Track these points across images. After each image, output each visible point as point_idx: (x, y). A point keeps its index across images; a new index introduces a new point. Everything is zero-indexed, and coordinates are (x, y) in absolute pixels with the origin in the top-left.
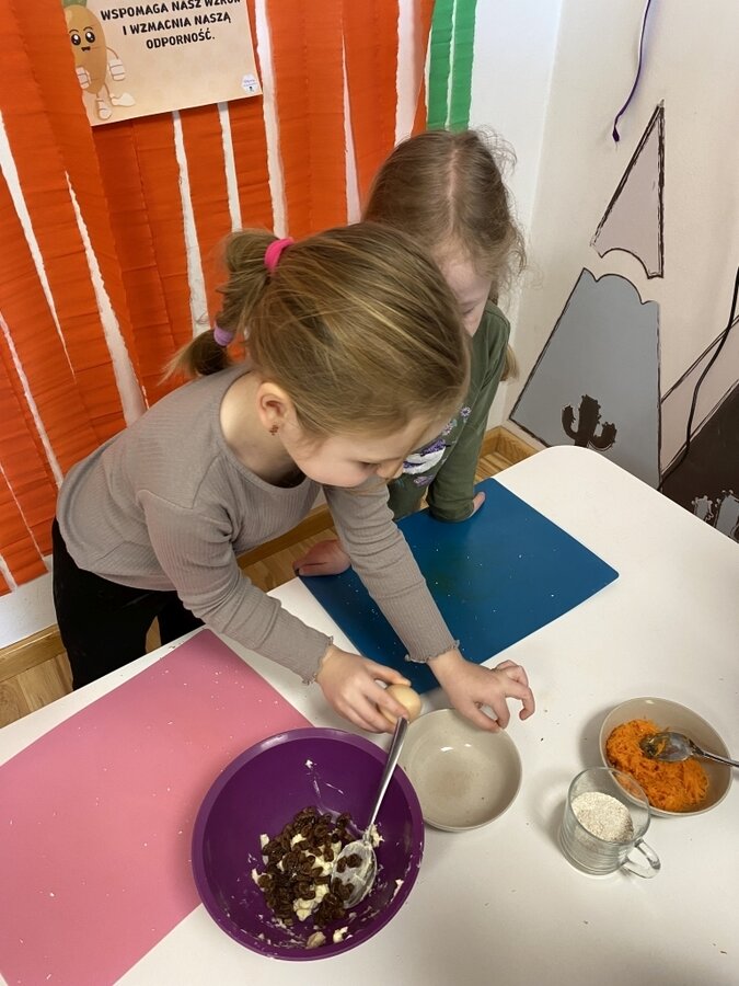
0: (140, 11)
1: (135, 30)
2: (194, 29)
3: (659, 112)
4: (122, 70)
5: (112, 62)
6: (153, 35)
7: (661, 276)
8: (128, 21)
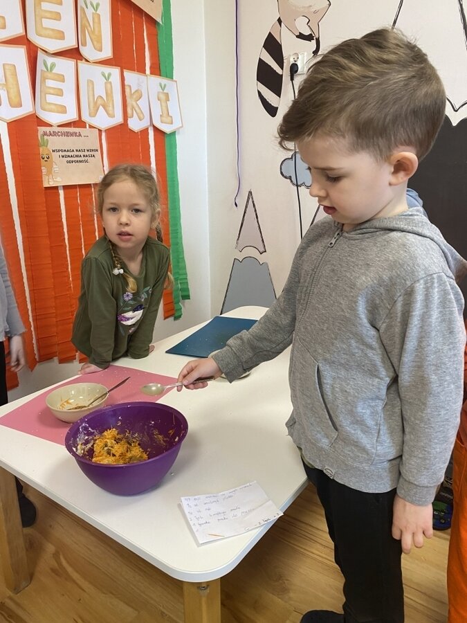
0: (65, 151)
1: (63, 157)
2: (82, 159)
3: (250, 193)
4: (57, 169)
5: (55, 166)
6: (69, 159)
7: (265, 251)
8: (61, 153)
